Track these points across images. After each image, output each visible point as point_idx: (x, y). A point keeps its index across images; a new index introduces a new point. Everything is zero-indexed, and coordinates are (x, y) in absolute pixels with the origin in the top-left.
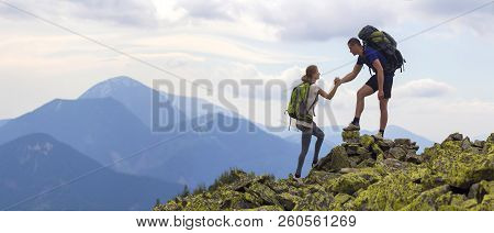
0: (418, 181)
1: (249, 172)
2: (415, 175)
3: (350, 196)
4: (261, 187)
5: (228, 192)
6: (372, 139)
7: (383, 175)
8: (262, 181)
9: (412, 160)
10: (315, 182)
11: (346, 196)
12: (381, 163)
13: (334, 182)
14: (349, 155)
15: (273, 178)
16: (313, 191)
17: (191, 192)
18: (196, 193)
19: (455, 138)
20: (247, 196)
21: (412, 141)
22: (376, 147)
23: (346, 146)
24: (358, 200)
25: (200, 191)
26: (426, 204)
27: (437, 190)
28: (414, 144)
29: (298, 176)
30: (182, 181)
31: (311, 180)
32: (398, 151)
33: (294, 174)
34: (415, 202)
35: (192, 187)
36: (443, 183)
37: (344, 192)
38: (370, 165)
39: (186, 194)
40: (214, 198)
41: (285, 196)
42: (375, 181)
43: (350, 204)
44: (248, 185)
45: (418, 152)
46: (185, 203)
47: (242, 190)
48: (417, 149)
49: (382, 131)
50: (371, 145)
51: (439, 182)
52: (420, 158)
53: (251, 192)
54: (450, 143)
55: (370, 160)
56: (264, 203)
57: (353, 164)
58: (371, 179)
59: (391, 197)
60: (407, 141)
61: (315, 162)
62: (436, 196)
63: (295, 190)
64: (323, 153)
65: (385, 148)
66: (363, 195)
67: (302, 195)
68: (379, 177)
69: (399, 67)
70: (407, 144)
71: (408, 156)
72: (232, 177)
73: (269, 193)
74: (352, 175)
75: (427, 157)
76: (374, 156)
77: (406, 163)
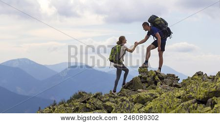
0: (179, 97)
1: (88, 92)
2: (178, 94)
3: (143, 105)
4: (95, 100)
5: (77, 103)
6: (155, 73)
7: (160, 94)
8: (95, 97)
9: (176, 86)
10: (124, 95)
11: (141, 105)
12: (159, 88)
13: (134, 96)
14: (143, 82)
15: (101, 94)
16: (123, 100)
17: (58, 103)
18: (60, 104)
19: (199, 74)
20: (88, 105)
21: (176, 76)
22: (157, 78)
23: (141, 77)
24: (147, 108)
25: (62, 103)
26: (183, 110)
27: (189, 102)
28: (177, 77)
29: (115, 91)
30: (53, 99)
31: (122, 94)
32: (168, 80)
33: (112, 90)
34: (178, 108)
35: (58, 101)
36: (193, 98)
37: (140, 102)
38: (153, 88)
39: (55, 104)
40: (70, 106)
41: (108, 103)
42: (156, 97)
43: (143, 109)
44: (88, 99)
45: (179, 82)
46: (54, 109)
47: (85, 102)
48: (179, 80)
49: (160, 68)
50: (154, 76)
51: (190, 98)
52: (180, 85)
53: (90, 103)
54: (197, 77)
55: (153, 85)
56: (97, 109)
57: (144, 87)
58: (154, 96)
59: (165, 106)
60: (173, 76)
61: (124, 84)
62: (189, 105)
63: (113, 100)
64: (128, 80)
65: (162, 78)
66: (150, 104)
67: (117, 102)
68: (158, 95)
69: (169, 36)
70: (173, 77)
71: (174, 84)
72: (79, 96)
73: (99, 103)
74: (144, 93)
75: (184, 84)
76: (156, 83)
77: (173, 88)
